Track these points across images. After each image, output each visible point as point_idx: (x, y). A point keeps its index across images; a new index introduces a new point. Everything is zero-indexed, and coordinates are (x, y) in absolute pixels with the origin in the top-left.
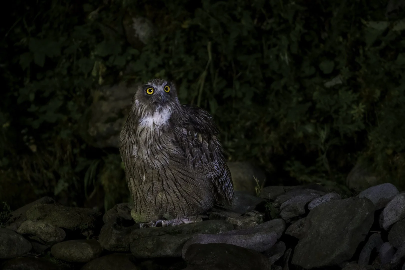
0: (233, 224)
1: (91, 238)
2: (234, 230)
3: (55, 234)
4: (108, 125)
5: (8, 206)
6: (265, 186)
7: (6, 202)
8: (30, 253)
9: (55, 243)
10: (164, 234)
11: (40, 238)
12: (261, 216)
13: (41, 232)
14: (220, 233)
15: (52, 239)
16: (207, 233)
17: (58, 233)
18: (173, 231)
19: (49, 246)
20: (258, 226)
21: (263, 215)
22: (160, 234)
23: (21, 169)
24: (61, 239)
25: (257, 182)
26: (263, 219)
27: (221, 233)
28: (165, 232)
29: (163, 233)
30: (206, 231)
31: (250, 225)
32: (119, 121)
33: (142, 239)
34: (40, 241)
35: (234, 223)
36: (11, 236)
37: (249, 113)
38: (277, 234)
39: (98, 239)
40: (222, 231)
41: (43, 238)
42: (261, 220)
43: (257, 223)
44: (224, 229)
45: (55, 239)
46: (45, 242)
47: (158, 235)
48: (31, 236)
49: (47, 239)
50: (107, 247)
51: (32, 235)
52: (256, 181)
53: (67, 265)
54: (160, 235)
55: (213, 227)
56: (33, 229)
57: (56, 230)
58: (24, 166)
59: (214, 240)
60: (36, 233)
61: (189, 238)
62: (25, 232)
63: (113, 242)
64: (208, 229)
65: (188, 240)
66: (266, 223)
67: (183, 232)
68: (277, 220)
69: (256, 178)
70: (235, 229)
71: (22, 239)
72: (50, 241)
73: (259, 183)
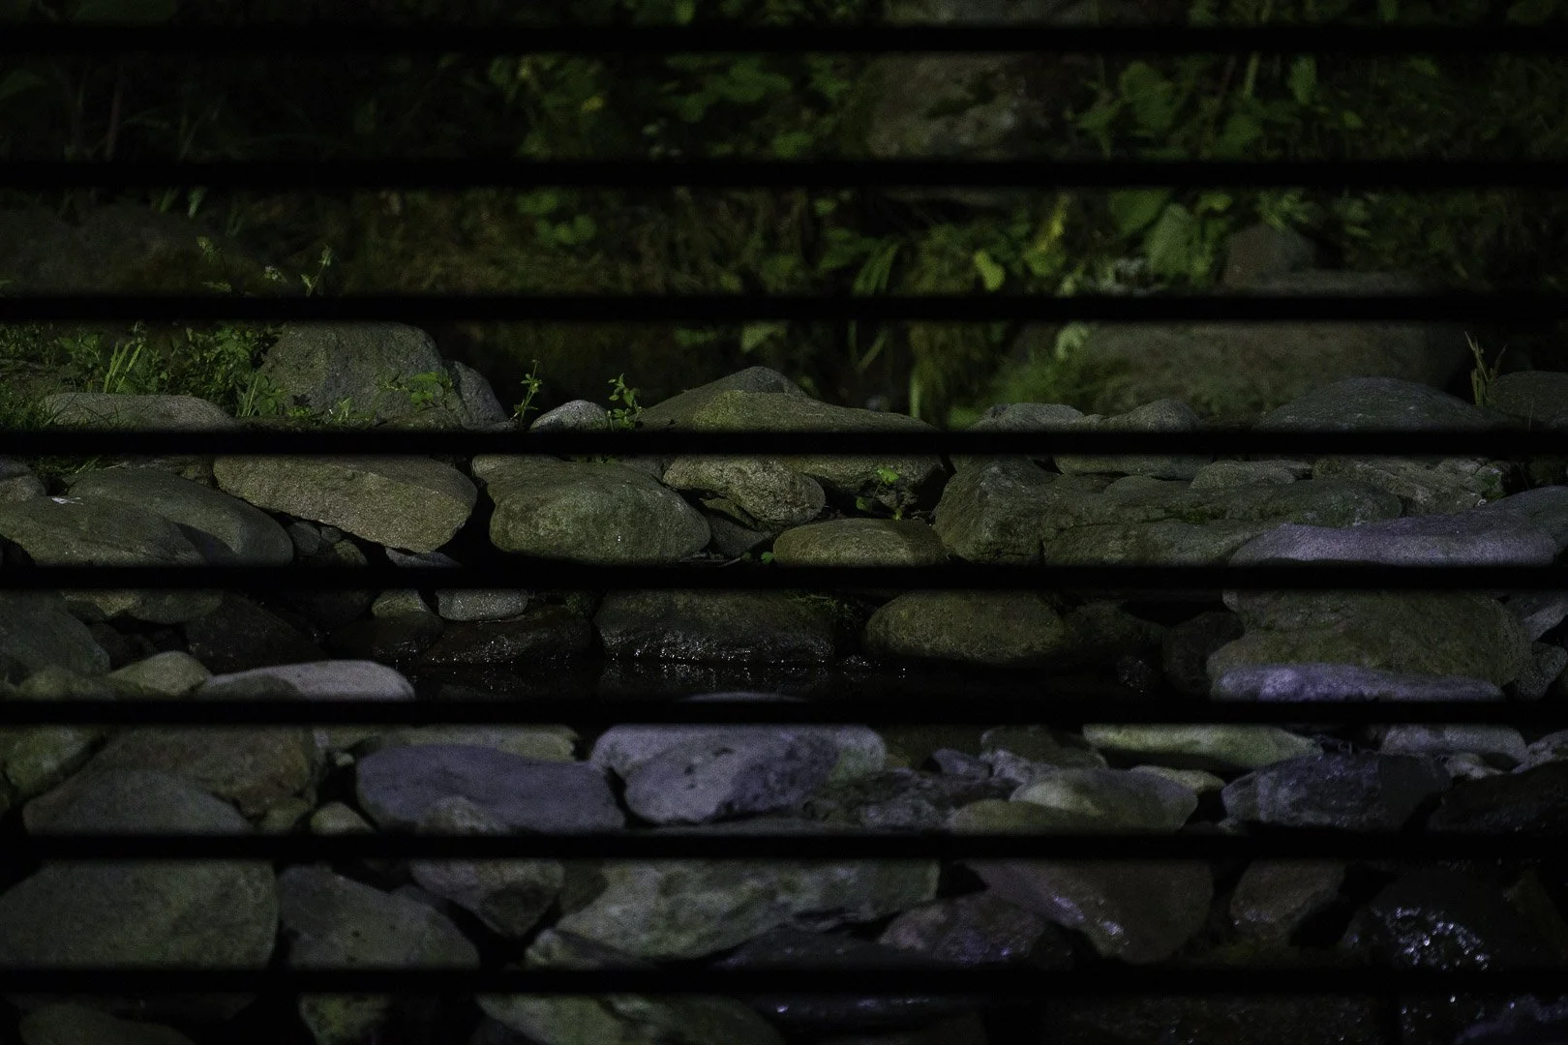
0: (1399, 497)
1: (908, 512)
2: (1401, 516)
3: (789, 496)
4: (938, 126)
5: (625, 392)
6: (1504, 370)
7: (621, 378)
8: (704, 555)
9: (790, 524)
10: (1161, 520)
11: (739, 507)
12: (1497, 474)
13: (745, 487)
14: (1355, 524)
15: (780, 513)
16: (1312, 523)
17: (801, 494)
18: (1193, 510)
19: (768, 534)
20: (1483, 507)
21: (1503, 471)
22: (1148, 517)
23: (636, 258)
24: (810, 513)
25: (1477, 355)
26: (1504, 483)
27: (1359, 524)
28: (1167, 511)
29: (1161, 513)
30: (1309, 515)
31: (1458, 502)
32: (975, 113)
33: (1086, 529)
34: (737, 515)
35: (1406, 493)
36: (646, 496)
37: (1424, 107)
38: (1555, 537)
39: (933, 521)
40: (1363, 517)
41: (748, 505)
42: (1498, 488)
43: (1484, 496)
44: (1369, 512)
45: (791, 511)
46: (756, 521)
47: (1143, 521)
48: (709, 499)
49: (763, 512)
50: (965, 550)
51: (714, 494)
52: (1472, 353)
53: (824, 600)
54: (1148, 520)
55: (1332, 504)
56: (718, 474)
57: (793, 484)
58: (643, 246)
59: (1337, 548)
60: (727, 488)
61: (1248, 535)
62: (691, 483)
63: (987, 535)
64: (1313, 509)
65: (1247, 541)
66: (1516, 497)
67: (1228, 513)
68: (1553, 489)
69: (1473, 341)
70: (1405, 513)
71: (680, 506)
72: (773, 517)
73: (1483, 356)
